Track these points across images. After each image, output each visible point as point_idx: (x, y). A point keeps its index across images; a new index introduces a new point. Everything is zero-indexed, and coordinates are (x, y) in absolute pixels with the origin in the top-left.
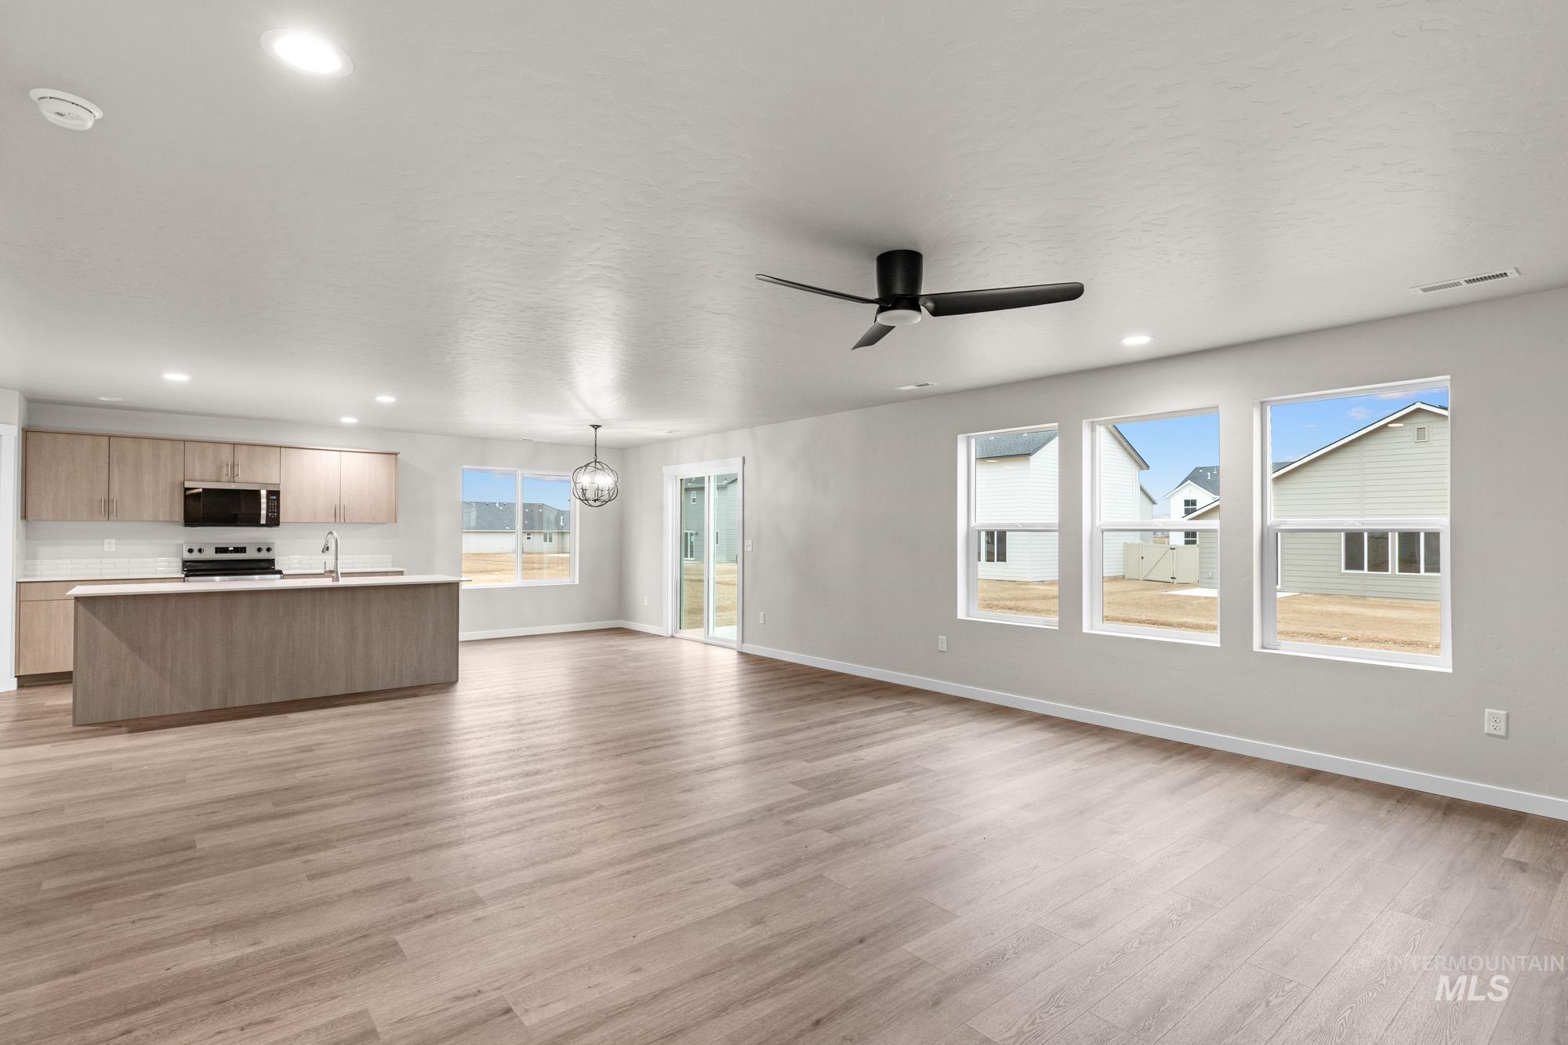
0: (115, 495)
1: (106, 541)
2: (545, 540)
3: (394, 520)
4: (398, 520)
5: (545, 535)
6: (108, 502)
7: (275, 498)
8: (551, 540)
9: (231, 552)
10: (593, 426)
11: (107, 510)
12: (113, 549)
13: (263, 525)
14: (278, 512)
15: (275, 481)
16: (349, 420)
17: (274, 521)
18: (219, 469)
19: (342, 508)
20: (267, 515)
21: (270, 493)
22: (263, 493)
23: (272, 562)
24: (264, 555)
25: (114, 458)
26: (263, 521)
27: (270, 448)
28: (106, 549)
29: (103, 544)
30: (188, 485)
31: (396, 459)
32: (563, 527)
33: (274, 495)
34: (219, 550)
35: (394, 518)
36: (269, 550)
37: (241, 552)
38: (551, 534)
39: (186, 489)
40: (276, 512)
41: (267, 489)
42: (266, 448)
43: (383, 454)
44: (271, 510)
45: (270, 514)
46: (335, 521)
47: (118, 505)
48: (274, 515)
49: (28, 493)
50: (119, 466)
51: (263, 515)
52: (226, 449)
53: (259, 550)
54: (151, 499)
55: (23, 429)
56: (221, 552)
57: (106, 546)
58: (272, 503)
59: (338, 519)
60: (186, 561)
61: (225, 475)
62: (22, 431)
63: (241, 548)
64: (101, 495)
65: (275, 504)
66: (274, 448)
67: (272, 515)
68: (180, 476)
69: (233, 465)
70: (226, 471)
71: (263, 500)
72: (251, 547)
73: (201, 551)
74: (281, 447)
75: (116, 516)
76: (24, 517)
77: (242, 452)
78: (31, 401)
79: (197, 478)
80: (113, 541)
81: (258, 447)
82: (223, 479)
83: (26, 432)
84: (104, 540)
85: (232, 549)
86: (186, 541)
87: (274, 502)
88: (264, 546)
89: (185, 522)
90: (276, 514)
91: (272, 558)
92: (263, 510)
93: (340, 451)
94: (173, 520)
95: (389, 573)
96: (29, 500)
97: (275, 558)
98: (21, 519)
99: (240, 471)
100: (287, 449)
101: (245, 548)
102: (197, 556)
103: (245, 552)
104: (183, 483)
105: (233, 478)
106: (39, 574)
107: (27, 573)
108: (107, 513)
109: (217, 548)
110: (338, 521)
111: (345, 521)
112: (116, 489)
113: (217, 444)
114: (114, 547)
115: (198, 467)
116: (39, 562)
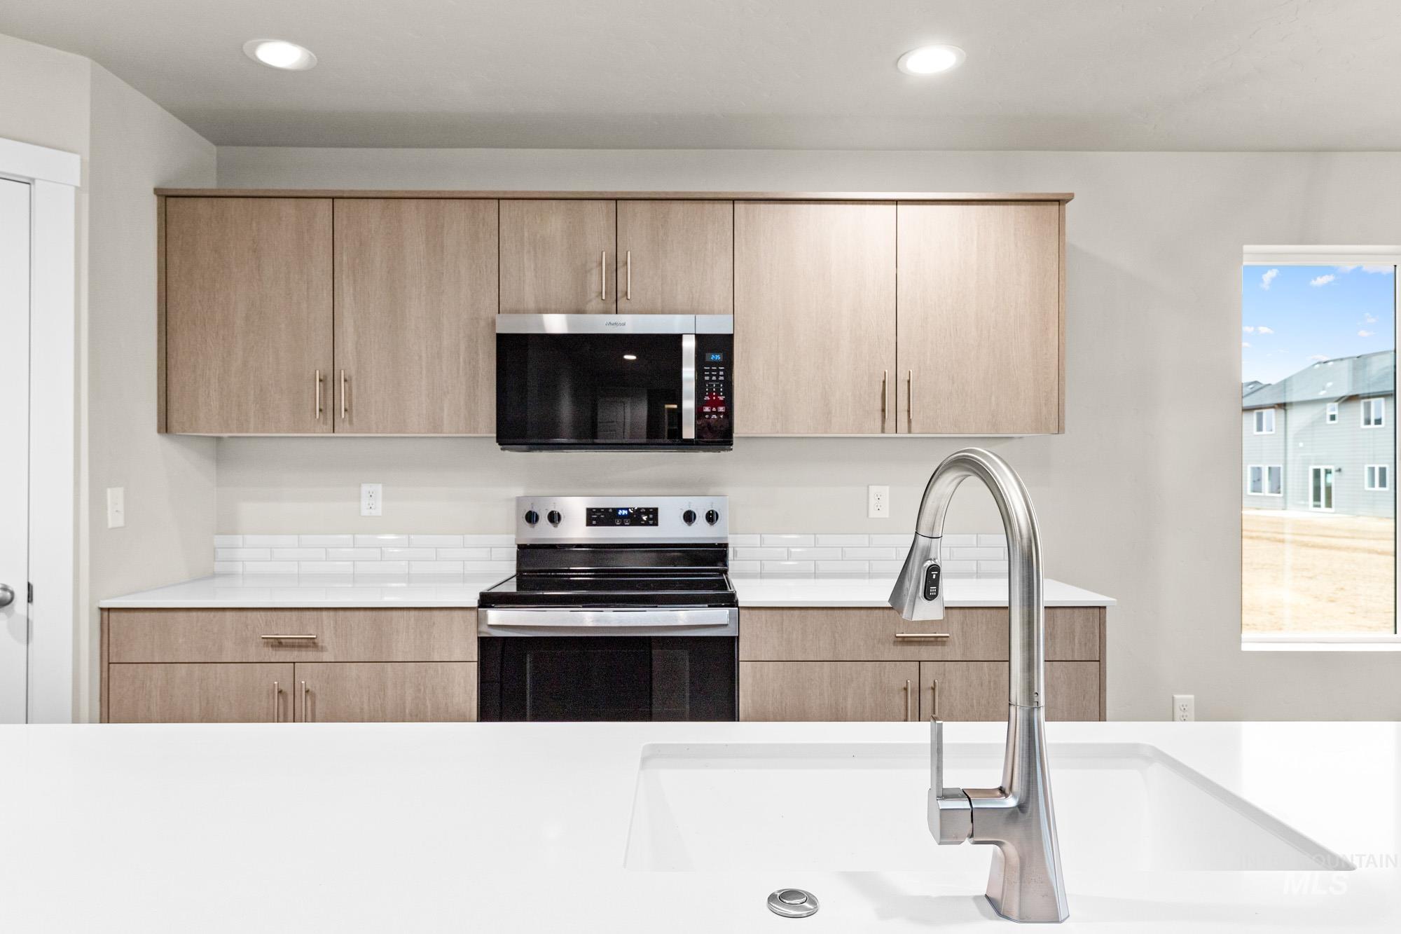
0: (347, 364)
1: (365, 488)
3: (1054, 426)
6: (329, 382)
7: (718, 357)
9: (623, 521)
11: (331, 405)
12: (378, 511)
13: (688, 445)
14: (729, 403)
15: (720, 304)
17: (716, 432)
18: (582, 274)
19: (902, 388)
20: (699, 413)
21: (705, 344)
22: (689, 345)
23: (717, 554)
24: (700, 532)
25: (344, 258)
26: (689, 432)
27: (708, 206)
28: (365, 512)
29: (359, 498)
30: (506, 325)
31: (1060, 218)
33: (717, 349)
34: (597, 517)
35: (1055, 421)
36: (711, 517)
37: (647, 524)
39: (501, 339)
40: (722, 403)
41: (697, 333)
42: (695, 206)
43: (1021, 205)
44: (711, 395)
45: (707, 409)
46: (883, 431)
47: (354, 392)
48: (717, 413)
49: (172, 362)
50: (355, 281)
51: (689, 411)
52: (598, 216)
53: (689, 517)
54: (424, 372)
55: (157, 191)
56: (600, 523)
57: (365, 503)
58: (711, 376)
59: (890, 423)
60: (522, 548)
61: (594, 295)
62: (155, 198)
63: (647, 509)
64: (321, 366)
65: (721, 378)
66: (718, 206)
67: (711, 413)
68: (489, 302)
69: (616, 265)
70: (597, 282)
71: (689, 372)
72: (670, 509)
73: (554, 518)
74: (734, 201)
75: (351, 422)
76: (165, 427)
77: (637, 219)
78: (219, 141)
79: (531, 305)
80: (378, 488)
81: (676, 206)
82: (589, 307)
83: (166, 197)
84: (360, 486)
85: (625, 512)
86: (520, 492)
87: (718, 371)
88: (700, 506)
89: (498, 438)
90: (721, 409)
91: (720, 545)
92: (689, 398)
93: (896, 202)
94: (475, 431)
95: (1058, 611)
96: (173, 378)
97: (726, 546)
98: (159, 431)
99: (631, 283)
100: (751, 206)
101: (655, 511)
102: (544, 533)
103: (656, 524)
104: (493, 323)
105: (615, 305)
106: (240, 570)
107: (218, 567)
108: (330, 413)
109: (590, 512)
110: (890, 431)
111: (909, 431)
112: (350, 345)
113: (575, 203)
114: (380, 502)
115: (529, 276)
116: (239, 539)
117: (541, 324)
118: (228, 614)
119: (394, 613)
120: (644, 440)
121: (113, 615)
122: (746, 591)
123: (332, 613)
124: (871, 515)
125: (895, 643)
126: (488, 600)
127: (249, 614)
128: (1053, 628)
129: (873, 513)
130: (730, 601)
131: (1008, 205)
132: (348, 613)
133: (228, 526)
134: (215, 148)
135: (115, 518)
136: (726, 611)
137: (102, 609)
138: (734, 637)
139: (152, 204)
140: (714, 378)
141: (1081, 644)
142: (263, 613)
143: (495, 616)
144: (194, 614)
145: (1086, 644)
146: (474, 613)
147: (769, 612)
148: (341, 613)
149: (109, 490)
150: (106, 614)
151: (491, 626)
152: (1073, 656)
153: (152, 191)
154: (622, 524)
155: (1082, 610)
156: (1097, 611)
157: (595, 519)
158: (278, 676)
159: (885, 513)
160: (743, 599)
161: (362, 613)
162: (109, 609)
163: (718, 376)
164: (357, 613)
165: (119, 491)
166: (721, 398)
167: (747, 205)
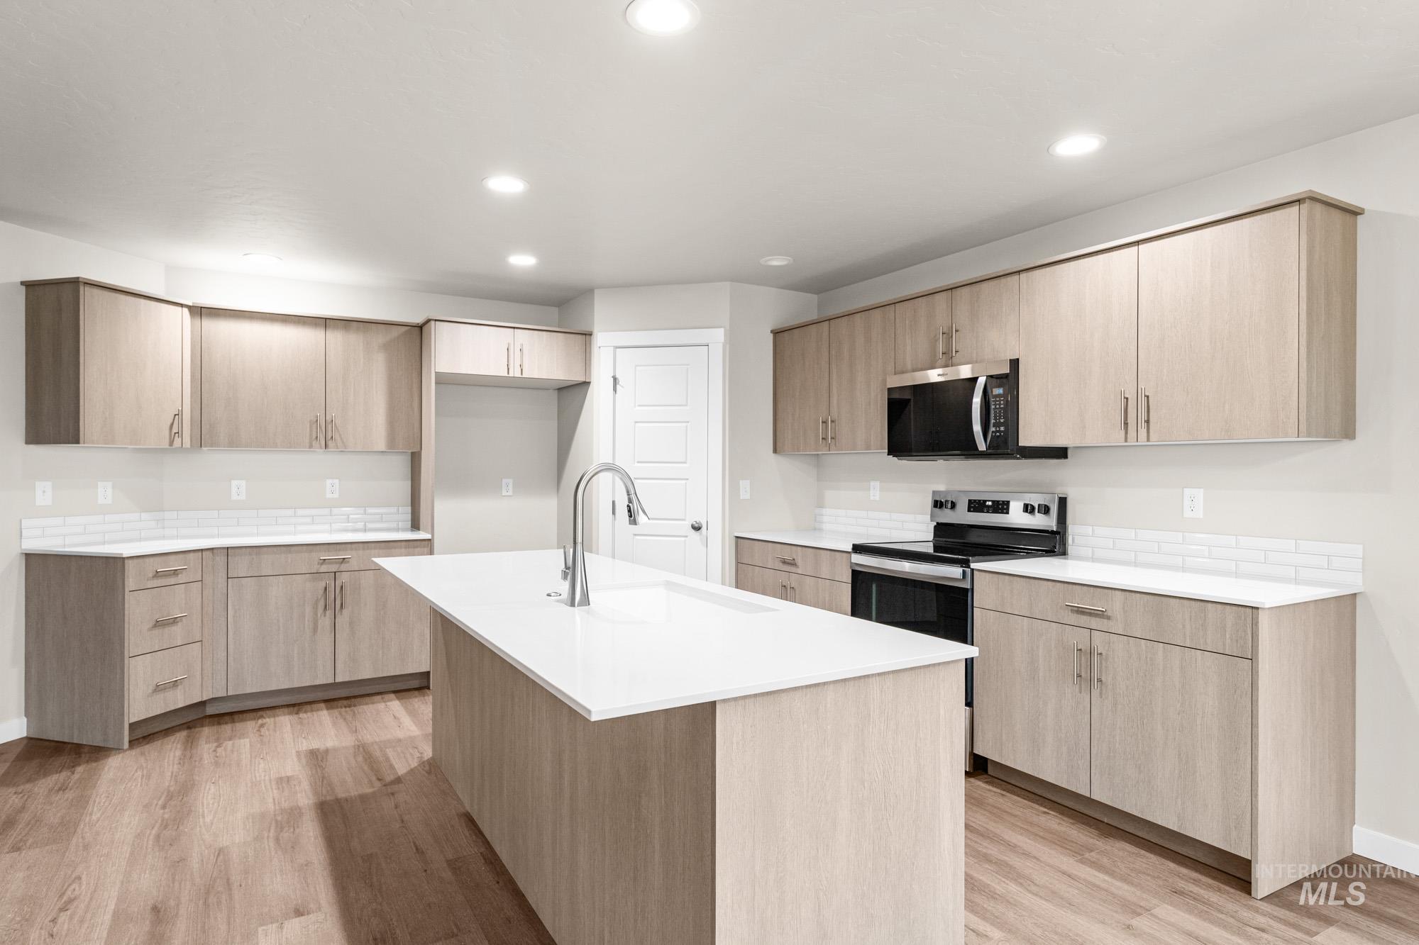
0: (834, 412)
1: (872, 483)
3: (1292, 431)
6: (827, 422)
7: (1000, 391)
9: (991, 510)
11: (827, 435)
12: (877, 498)
17: (1004, 445)
19: (1141, 403)
21: (994, 381)
22: (980, 383)
24: (1041, 521)
25: (833, 353)
26: (981, 446)
27: (1003, 280)
28: (872, 498)
29: (869, 490)
30: (890, 383)
33: (1001, 384)
34: (974, 506)
36: (1044, 509)
37: (1005, 512)
39: (889, 391)
40: (1002, 424)
41: (987, 375)
43: (1256, 215)
44: (995, 419)
45: (994, 429)
46: (1126, 441)
47: (837, 427)
48: (999, 431)
49: (777, 417)
50: (837, 365)
52: (941, 303)
53: (1029, 509)
54: (863, 414)
55: (772, 332)
56: (975, 510)
57: (873, 493)
58: (996, 405)
59: (1132, 434)
60: (937, 525)
63: (1003, 502)
64: (823, 413)
65: (1002, 406)
66: (1009, 279)
67: (996, 431)
69: (951, 333)
72: (1013, 502)
73: (952, 507)
74: (1019, 273)
75: (835, 445)
77: (963, 300)
78: (818, 291)
79: (909, 367)
80: (878, 484)
81: (985, 285)
83: (776, 333)
84: (870, 482)
85: (990, 503)
87: (1000, 401)
89: (889, 452)
90: (1002, 429)
93: (1138, 243)
96: (778, 426)
98: (774, 452)
99: (959, 342)
100: (1030, 274)
101: (1006, 503)
102: (948, 517)
103: (1008, 513)
104: (884, 381)
105: (949, 360)
106: (825, 528)
107: (817, 525)
108: (827, 440)
109: (970, 503)
110: (1132, 442)
111: (1148, 440)
112: (835, 402)
113: (930, 297)
114: (878, 492)
115: (909, 348)
116: (824, 511)
118: (770, 544)
119: (822, 551)
123: (801, 548)
124: (1185, 515)
126: (867, 550)
127: (776, 545)
128: (1205, 620)
129: (1187, 514)
130: (967, 563)
131: (1242, 219)
132: (806, 549)
134: (815, 296)
135: (744, 495)
136: (961, 570)
137: (737, 537)
138: (968, 589)
139: (771, 336)
140: (998, 406)
141: (1231, 640)
142: (779, 545)
143: (856, 558)
144: (760, 542)
145: (1237, 641)
146: (849, 556)
149: (741, 481)
150: (737, 540)
151: (854, 564)
152: (1224, 649)
153: (770, 332)
154: (988, 512)
155: (1234, 608)
156: (1249, 611)
157: (972, 507)
158: (782, 578)
159: (1199, 513)
161: (811, 550)
162: (740, 537)
163: (1000, 404)
164: (809, 549)
165: (748, 482)
166: (1002, 421)
167: (1028, 274)
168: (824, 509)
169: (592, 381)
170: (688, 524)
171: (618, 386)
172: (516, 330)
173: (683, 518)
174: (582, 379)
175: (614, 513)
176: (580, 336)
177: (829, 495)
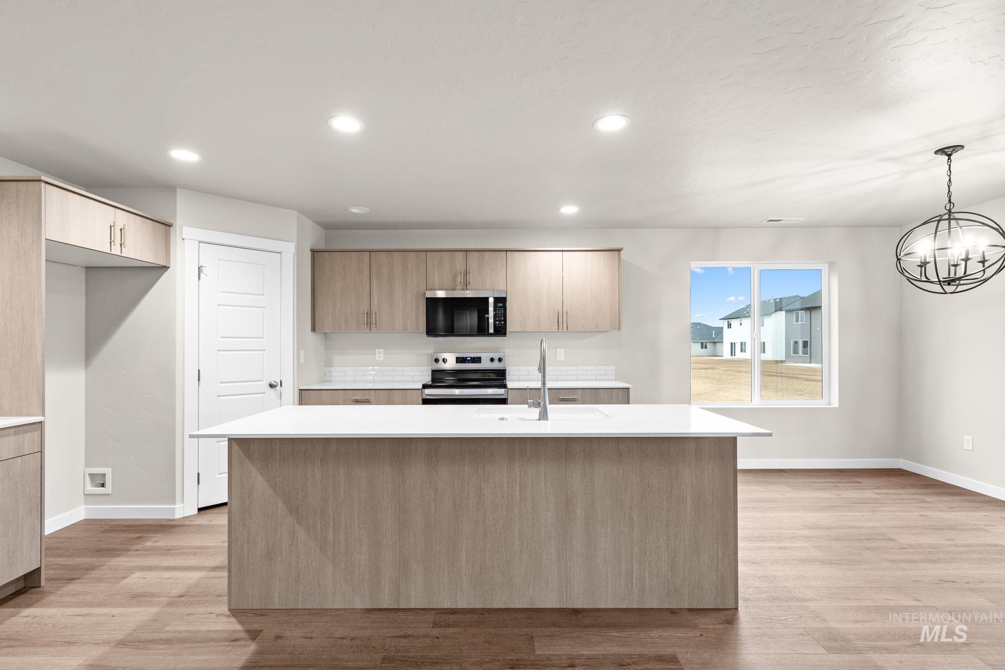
0: (375, 308)
1: (377, 350)
2: (702, 348)
3: (617, 328)
4: (622, 327)
5: (702, 344)
6: (369, 314)
7: (501, 305)
8: (706, 348)
9: (469, 362)
10: (941, 151)
11: (370, 322)
12: (382, 359)
13: (491, 335)
14: (505, 321)
15: (502, 287)
16: (569, 210)
17: (501, 330)
18: (455, 276)
19: (565, 315)
20: (495, 324)
21: (497, 300)
22: (491, 300)
23: (502, 372)
24: (496, 365)
25: (374, 272)
26: (491, 330)
27: (498, 253)
28: (377, 359)
29: (375, 354)
30: (429, 294)
31: (619, 256)
32: (715, 338)
33: (501, 302)
34: (460, 360)
35: (618, 326)
36: (500, 360)
37: (477, 363)
38: (706, 343)
39: (427, 299)
40: (503, 321)
41: (495, 296)
42: (494, 253)
43: (605, 252)
44: (499, 318)
45: (497, 323)
46: (558, 330)
47: (377, 317)
48: (501, 324)
49: (316, 307)
50: (377, 279)
51: (491, 323)
52: (460, 257)
53: (492, 360)
54: (401, 310)
55: (311, 250)
56: (461, 362)
57: (377, 356)
58: (499, 311)
59: (561, 327)
60: (433, 371)
61: (459, 283)
62: (310, 252)
63: (477, 357)
64: (365, 308)
65: (502, 312)
66: (501, 253)
67: (499, 324)
68: (423, 286)
69: (466, 273)
70: (460, 279)
71: (491, 309)
72: (485, 357)
73: (444, 361)
74: (506, 251)
75: (376, 328)
76: (314, 329)
77: (473, 258)
78: (326, 228)
79: (437, 287)
80: (382, 351)
81: (487, 253)
82: (457, 288)
83: (314, 252)
84: (375, 350)
85: (469, 358)
86: (431, 351)
87: (501, 310)
88: (496, 356)
89: (427, 333)
91: (503, 370)
92: (491, 319)
93: (563, 251)
94: (419, 330)
95: (614, 390)
96: (316, 314)
97: (505, 370)
98: (312, 331)
99: (471, 279)
100: (512, 253)
101: (480, 358)
102: (442, 366)
103: (480, 362)
104: (425, 294)
105: (466, 286)
106: (333, 379)
107: (326, 378)
108: (369, 324)
109: (457, 358)
110: (561, 330)
111: (567, 330)
112: (376, 302)
113: (452, 253)
114: (382, 356)
115: (437, 277)
116: (333, 369)
117: (436, 294)
118: (340, 391)
119: (395, 391)
120: (476, 333)
121: (303, 392)
122: (510, 385)
123: (374, 391)
124: (557, 359)
125: (559, 400)
126: (425, 386)
127: (347, 391)
128: (612, 395)
129: (558, 359)
130: (505, 386)
131: (601, 252)
132: (379, 391)
133: (329, 364)
134: (324, 231)
135: (302, 361)
136: (503, 390)
137: (300, 390)
138: (506, 399)
139: (309, 253)
141: (621, 400)
142: (352, 391)
143: (428, 391)
144: (329, 391)
145: (623, 400)
146: (420, 391)
147: (518, 390)
148: (377, 391)
149: (301, 351)
150: (301, 391)
151: (426, 395)
153: (309, 250)
154: (469, 363)
155: (622, 389)
156: (627, 390)
159: (562, 359)
160: (509, 386)
161: (384, 391)
162: (302, 390)
164: (382, 391)
165: (303, 351)
166: (502, 319)
168: (333, 368)
169: (172, 266)
170: (265, 383)
171: (201, 274)
172: (116, 209)
173: (261, 379)
174: (162, 263)
175: (199, 380)
176: (162, 226)
177: (336, 358)
